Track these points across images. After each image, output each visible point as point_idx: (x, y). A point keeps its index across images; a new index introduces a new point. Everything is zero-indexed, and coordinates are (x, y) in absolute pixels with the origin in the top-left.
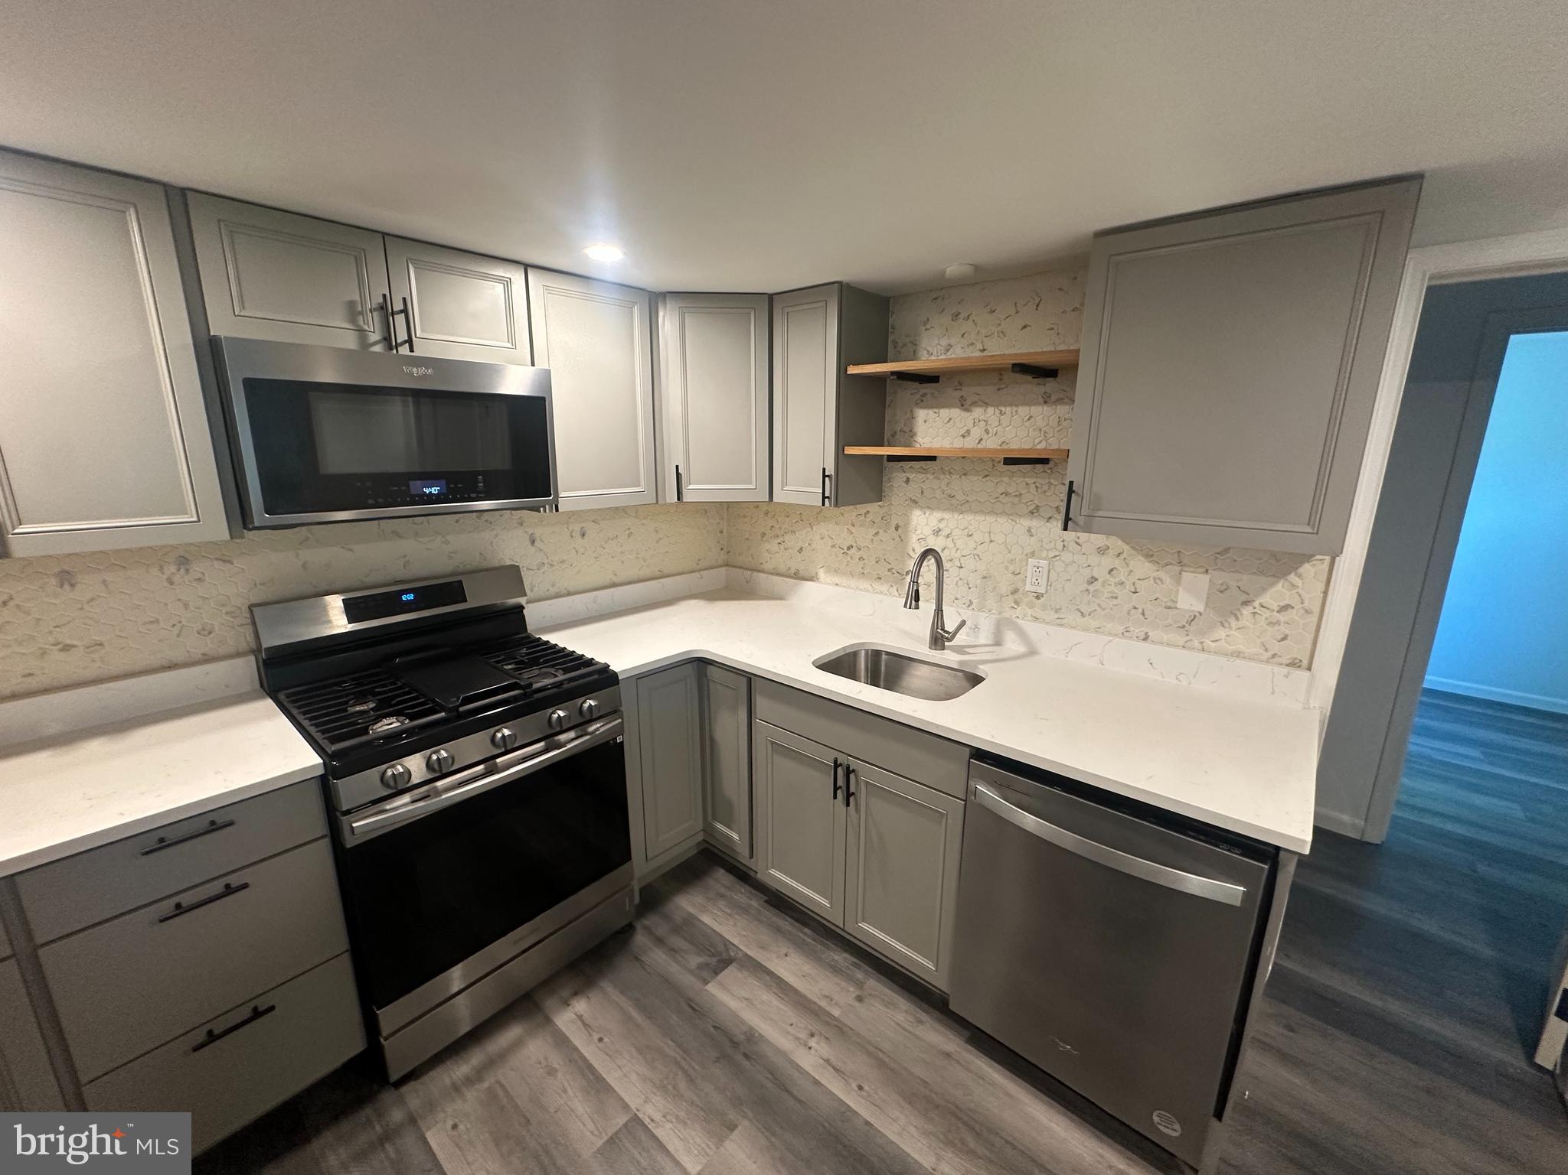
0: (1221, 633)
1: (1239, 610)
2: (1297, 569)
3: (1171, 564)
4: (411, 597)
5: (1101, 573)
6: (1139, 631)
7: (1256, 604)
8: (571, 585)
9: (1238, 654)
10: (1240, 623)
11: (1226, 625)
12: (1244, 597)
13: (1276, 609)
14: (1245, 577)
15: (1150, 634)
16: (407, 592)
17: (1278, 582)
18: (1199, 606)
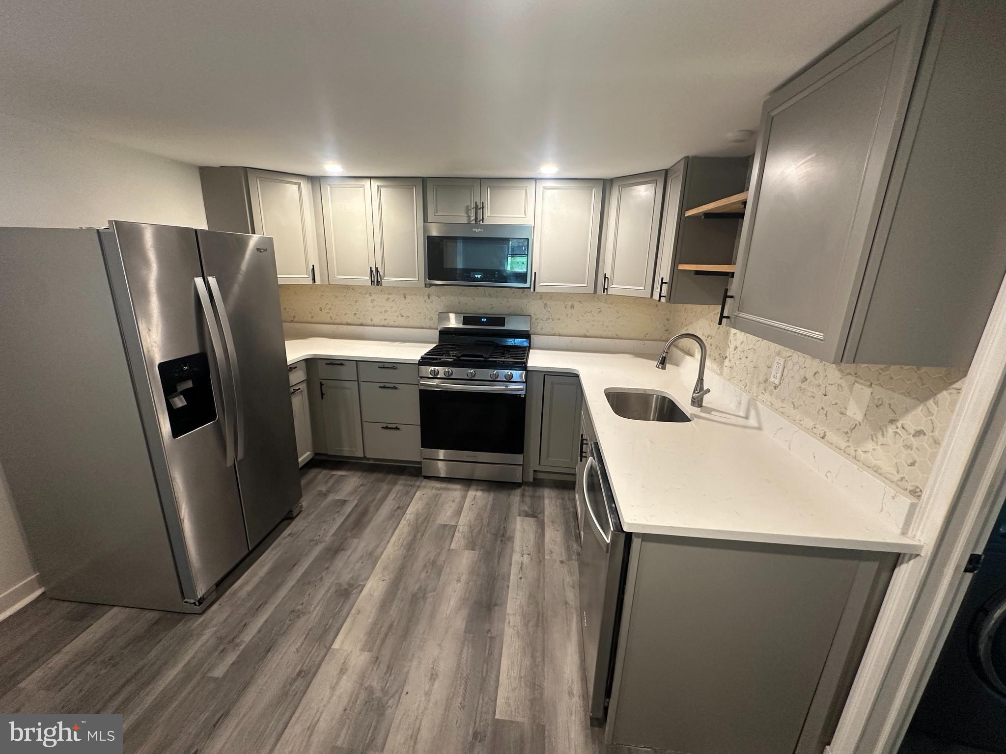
0: (870, 445)
1: (886, 427)
2: (936, 394)
3: (851, 374)
4: (485, 320)
5: (809, 375)
6: (821, 429)
7: (899, 424)
8: (562, 332)
9: (876, 470)
10: (885, 439)
11: (875, 439)
12: (891, 416)
13: (913, 432)
14: (896, 395)
15: (827, 434)
16: (484, 318)
17: (919, 405)
18: (859, 417)
